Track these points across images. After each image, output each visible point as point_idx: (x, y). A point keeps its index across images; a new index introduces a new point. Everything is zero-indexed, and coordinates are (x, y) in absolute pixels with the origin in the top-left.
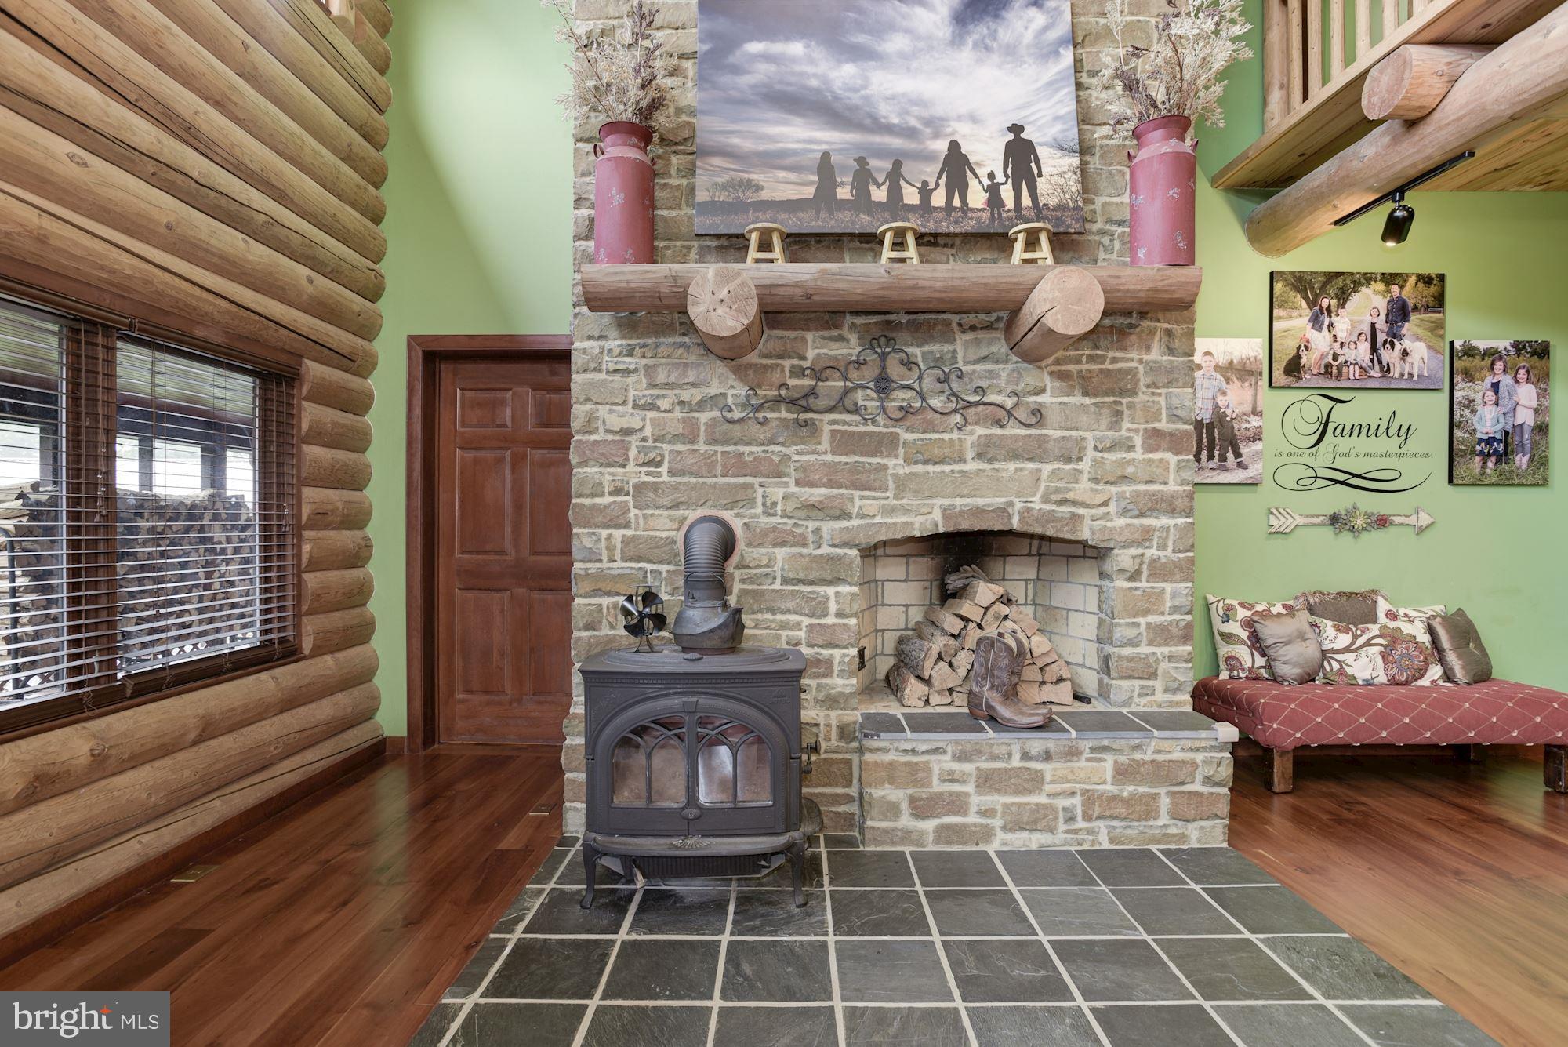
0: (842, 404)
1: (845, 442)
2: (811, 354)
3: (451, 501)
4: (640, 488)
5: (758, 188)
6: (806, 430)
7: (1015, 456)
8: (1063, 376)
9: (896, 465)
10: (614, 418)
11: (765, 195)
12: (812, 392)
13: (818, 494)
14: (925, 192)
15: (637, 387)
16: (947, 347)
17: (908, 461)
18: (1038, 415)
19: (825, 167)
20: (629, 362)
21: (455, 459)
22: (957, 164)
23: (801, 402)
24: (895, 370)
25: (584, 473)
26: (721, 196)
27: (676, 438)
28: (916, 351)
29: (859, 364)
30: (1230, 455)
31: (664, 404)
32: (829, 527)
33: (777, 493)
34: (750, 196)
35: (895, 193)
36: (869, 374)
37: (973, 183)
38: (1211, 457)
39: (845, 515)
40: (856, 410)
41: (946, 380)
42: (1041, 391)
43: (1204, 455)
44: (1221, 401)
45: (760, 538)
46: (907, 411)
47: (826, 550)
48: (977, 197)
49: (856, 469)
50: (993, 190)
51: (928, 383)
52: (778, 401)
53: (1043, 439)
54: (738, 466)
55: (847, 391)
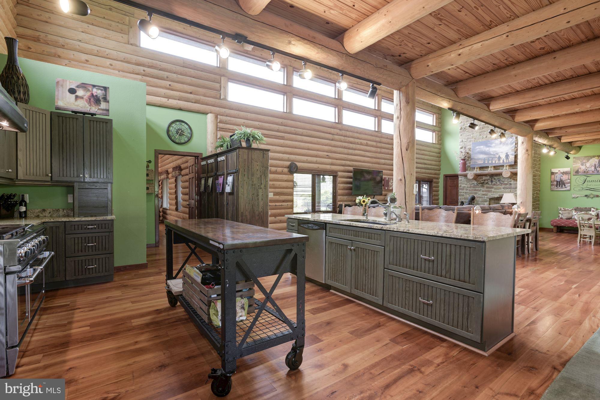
0: (487, 183)
1: (487, 188)
2: (484, 178)
3: (448, 192)
4: (465, 192)
5: (477, 162)
6: (483, 186)
7: (507, 189)
8: (514, 180)
9: (493, 190)
10: (463, 185)
11: (478, 163)
12: (484, 182)
13: (484, 193)
14: (495, 161)
15: (465, 183)
16: (499, 177)
17: (495, 189)
18: (511, 184)
19: (484, 160)
20: (465, 180)
21: (449, 188)
22: (499, 158)
23: (483, 183)
24: (493, 180)
25: (460, 191)
26: (473, 164)
27: (469, 187)
28: (495, 178)
29: (489, 179)
30: (563, 186)
31: (468, 184)
32: (486, 196)
33: (480, 193)
34: (476, 163)
35: (492, 162)
36: (490, 180)
37: (501, 160)
38: (559, 186)
39: (487, 195)
40: (489, 184)
41: (499, 180)
42: (511, 181)
43: (558, 186)
44: (562, 178)
45: (478, 197)
46: (494, 184)
47: (485, 199)
48: (501, 161)
49: (488, 190)
50: (503, 161)
51: (497, 181)
52: (480, 184)
53: (511, 187)
54: (476, 190)
55: (487, 182)
